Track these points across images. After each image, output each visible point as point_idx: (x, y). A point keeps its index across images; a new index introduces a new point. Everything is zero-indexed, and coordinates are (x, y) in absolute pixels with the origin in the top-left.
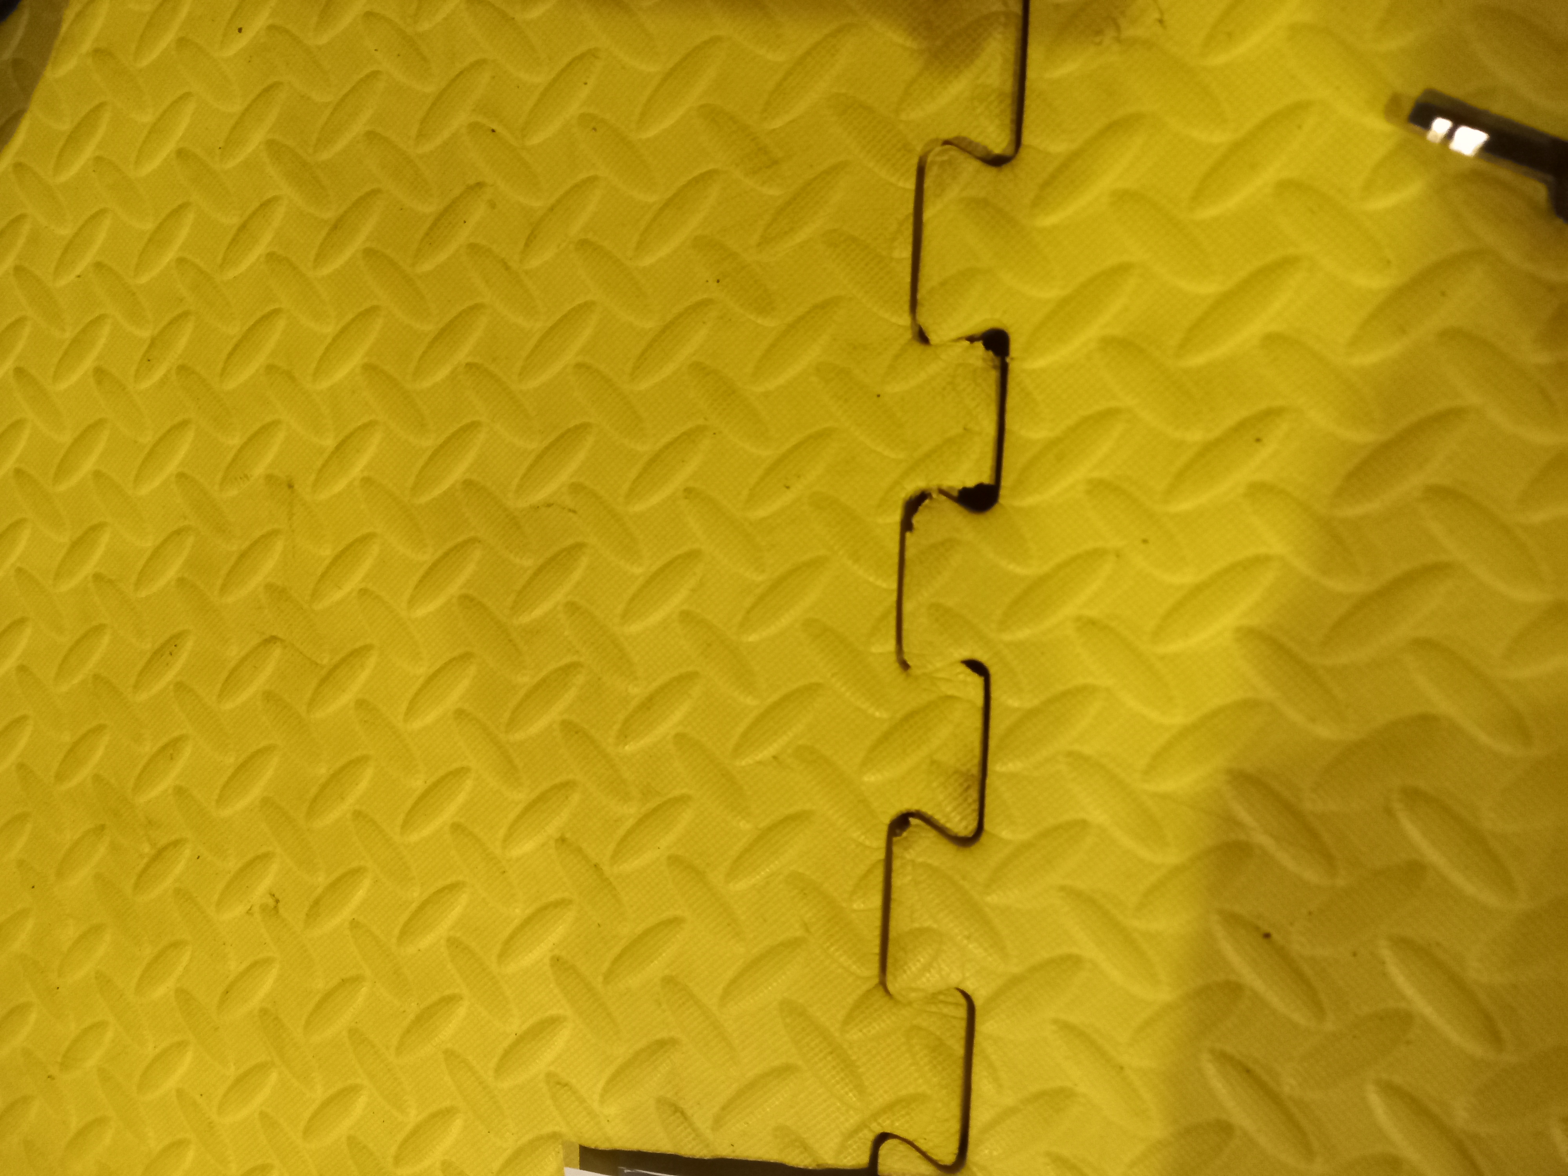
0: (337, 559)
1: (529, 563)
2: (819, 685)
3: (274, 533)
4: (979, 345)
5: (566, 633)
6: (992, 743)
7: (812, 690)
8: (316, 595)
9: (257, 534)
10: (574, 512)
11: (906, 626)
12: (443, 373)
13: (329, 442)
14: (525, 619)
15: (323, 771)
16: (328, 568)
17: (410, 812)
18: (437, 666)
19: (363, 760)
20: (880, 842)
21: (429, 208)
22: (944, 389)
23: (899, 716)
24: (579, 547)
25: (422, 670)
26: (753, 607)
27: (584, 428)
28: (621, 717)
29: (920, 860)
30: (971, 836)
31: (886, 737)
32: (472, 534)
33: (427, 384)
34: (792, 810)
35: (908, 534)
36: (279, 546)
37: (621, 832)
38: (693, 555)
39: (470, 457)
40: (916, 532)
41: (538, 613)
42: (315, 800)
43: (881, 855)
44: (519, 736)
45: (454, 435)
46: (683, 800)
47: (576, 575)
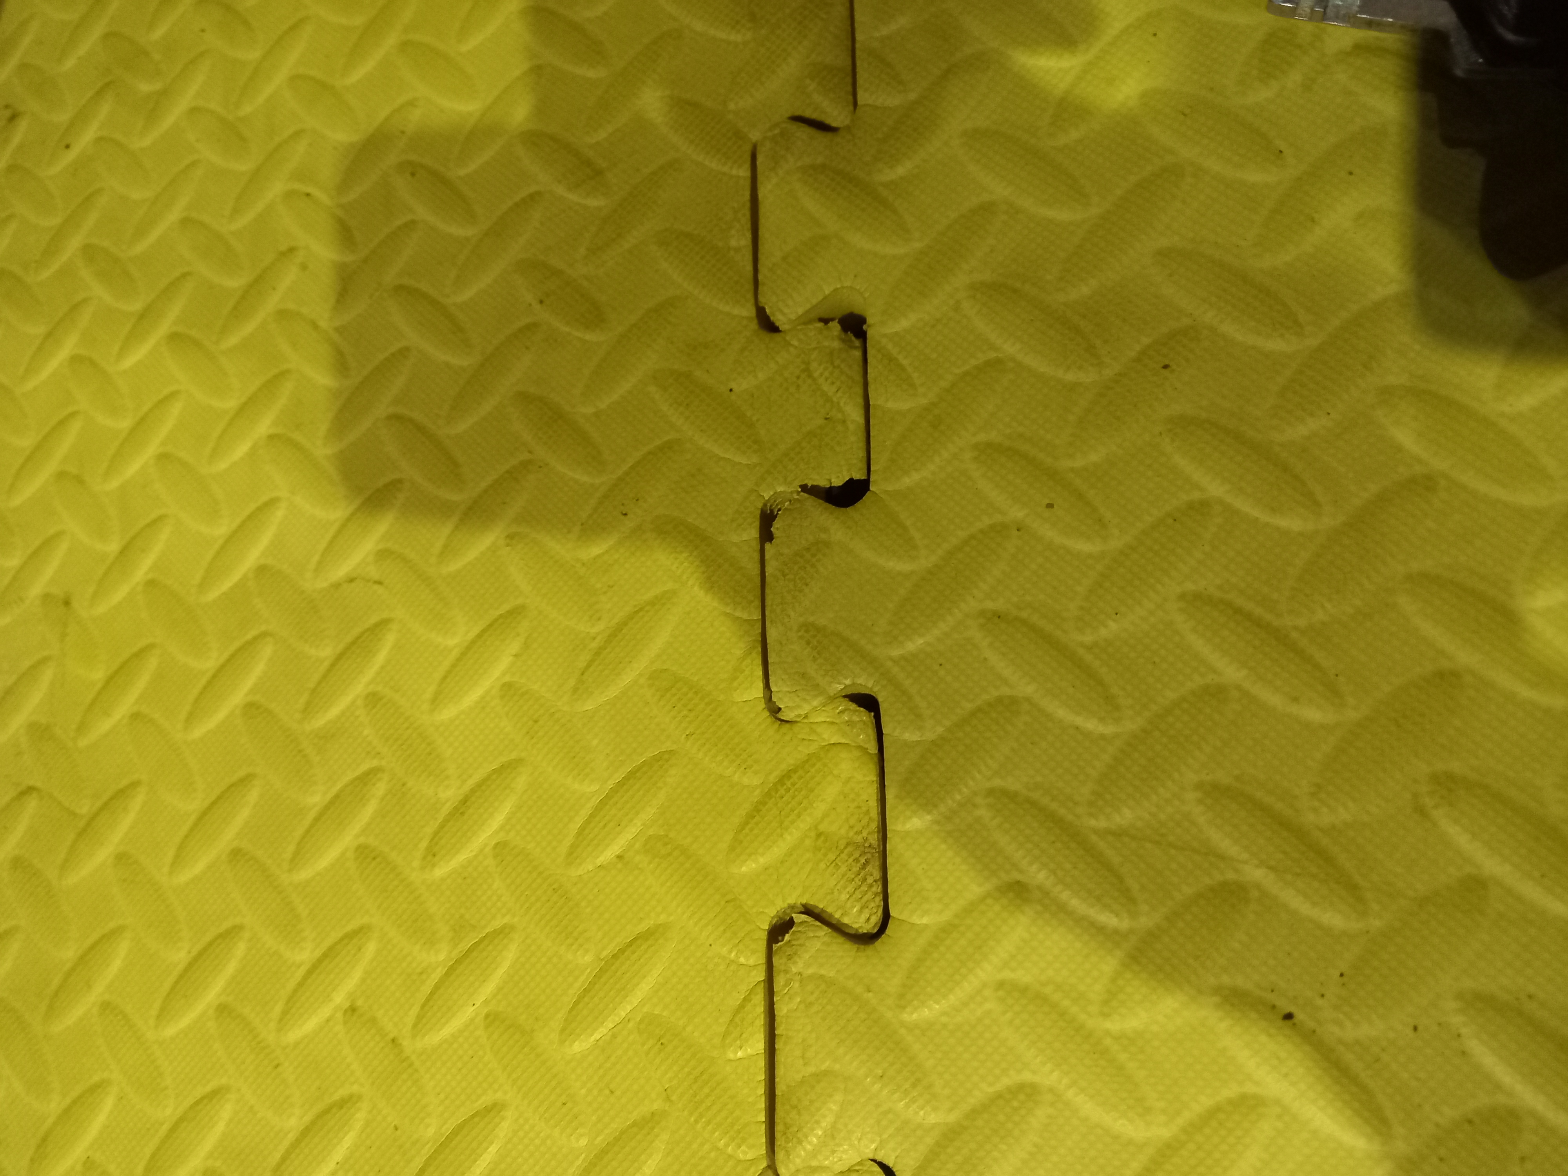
0: (110, 680)
1: (326, 652)
3: (43, 661)
4: (836, 327)
7: (663, 760)
8: (82, 728)
9: (26, 664)
10: (380, 583)
11: (772, 658)
12: (242, 450)
13: (113, 547)
14: (320, 721)
16: (99, 693)
17: (168, 995)
18: (213, 798)
19: (116, 933)
20: (757, 957)
21: (239, 282)
22: (798, 377)
23: (773, 778)
24: (384, 623)
26: (588, 666)
27: (399, 482)
28: (429, 830)
29: (810, 971)
30: (875, 931)
31: (757, 809)
32: (263, 628)
33: (222, 465)
35: (768, 546)
36: (48, 675)
38: (515, 613)
39: (265, 539)
40: (777, 542)
41: (334, 712)
43: (761, 976)
44: (304, 874)
45: (249, 517)
46: (503, 932)
47: (381, 658)
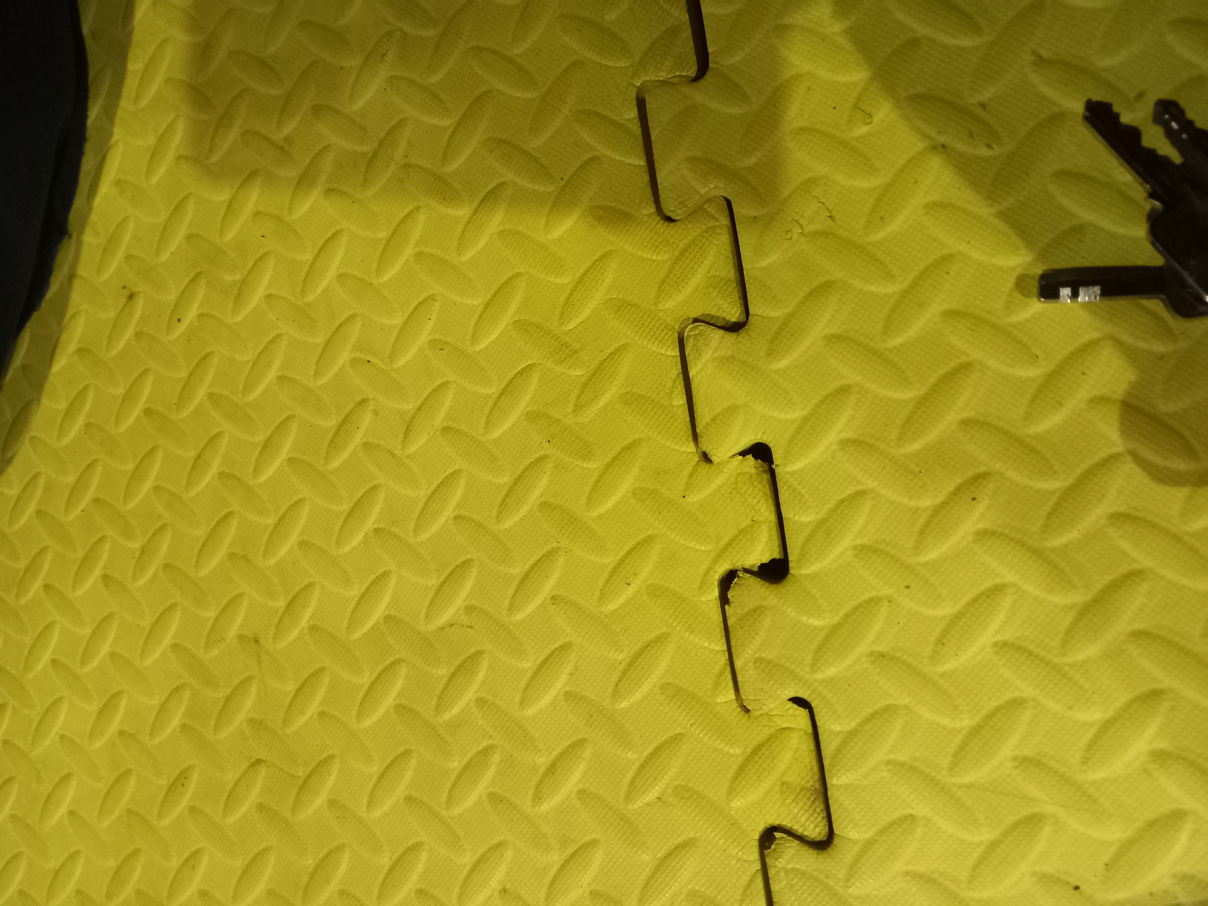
0: (298, 691)
1: (443, 671)
2: (682, 734)
3: (249, 679)
4: (750, 457)
5: (480, 723)
6: (826, 762)
7: (677, 739)
8: (286, 722)
9: (237, 681)
10: (471, 627)
11: (740, 678)
12: (358, 539)
13: (281, 604)
14: (447, 716)
15: (310, 862)
16: (293, 699)
17: (382, 885)
18: (386, 764)
19: (339, 849)
20: (754, 854)
21: (332, 422)
22: (731, 493)
23: (749, 750)
24: (478, 654)
25: (375, 769)
26: (619, 681)
27: (468, 563)
28: (533, 783)
29: (790, 866)
30: (825, 839)
31: (741, 770)
32: (397, 656)
33: (347, 549)
34: (680, 840)
35: (727, 607)
36: (254, 688)
37: (549, 877)
38: (566, 647)
39: (387, 598)
40: (732, 605)
41: (456, 710)
42: (307, 886)
43: (758, 866)
44: (457, 810)
45: (372, 584)
46: (593, 844)
47: (481, 676)
